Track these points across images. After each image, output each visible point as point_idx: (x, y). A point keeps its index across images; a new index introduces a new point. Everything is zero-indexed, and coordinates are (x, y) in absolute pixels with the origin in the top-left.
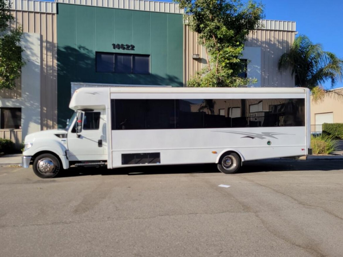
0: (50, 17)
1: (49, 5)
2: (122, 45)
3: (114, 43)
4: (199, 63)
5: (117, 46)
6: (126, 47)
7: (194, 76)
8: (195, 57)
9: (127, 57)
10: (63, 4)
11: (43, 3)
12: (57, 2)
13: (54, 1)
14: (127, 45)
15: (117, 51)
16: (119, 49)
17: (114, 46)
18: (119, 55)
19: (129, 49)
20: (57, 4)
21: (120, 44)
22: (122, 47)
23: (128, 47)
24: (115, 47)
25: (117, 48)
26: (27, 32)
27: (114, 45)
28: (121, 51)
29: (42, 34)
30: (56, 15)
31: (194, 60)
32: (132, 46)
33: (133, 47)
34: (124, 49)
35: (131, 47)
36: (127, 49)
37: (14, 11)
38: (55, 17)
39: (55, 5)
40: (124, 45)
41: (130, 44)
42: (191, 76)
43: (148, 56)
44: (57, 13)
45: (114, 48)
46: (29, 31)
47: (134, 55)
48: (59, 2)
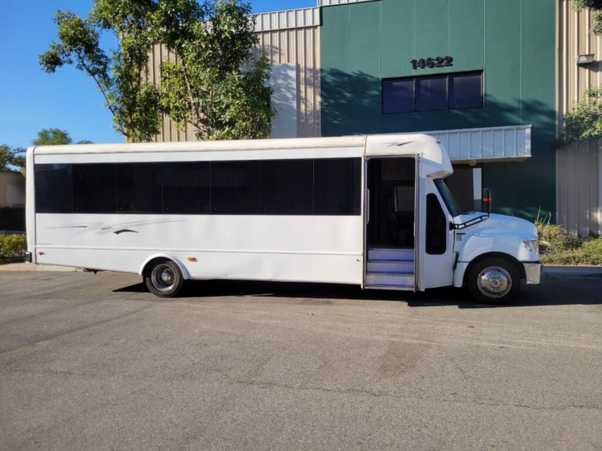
0: (310, 32)
1: (309, 13)
2: (429, 59)
3: (415, 59)
4: (592, 72)
5: (419, 63)
6: (436, 62)
7: (580, 101)
8: (583, 60)
9: (438, 81)
10: (331, 7)
11: (291, 12)
12: (320, 6)
13: (316, 5)
14: (438, 59)
15: (420, 72)
16: (423, 67)
17: (415, 64)
18: (422, 80)
19: (442, 66)
20: (321, 8)
21: (426, 59)
22: (430, 63)
23: (440, 61)
24: (417, 65)
25: (419, 66)
26: (286, 62)
27: (414, 62)
28: (428, 71)
29: (299, 63)
30: (319, 28)
31: (580, 68)
32: (447, 58)
33: (449, 61)
34: (432, 66)
35: (445, 61)
36: (440, 65)
37: (259, 33)
38: (318, 30)
39: (317, 12)
40: (433, 60)
41: (443, 57)
42: (574, 103)
43: (480, 72)
44: (321, 24)
45: (415, 68)
46: (288, 61)
47: (452, 75)
48: (323, 5)
